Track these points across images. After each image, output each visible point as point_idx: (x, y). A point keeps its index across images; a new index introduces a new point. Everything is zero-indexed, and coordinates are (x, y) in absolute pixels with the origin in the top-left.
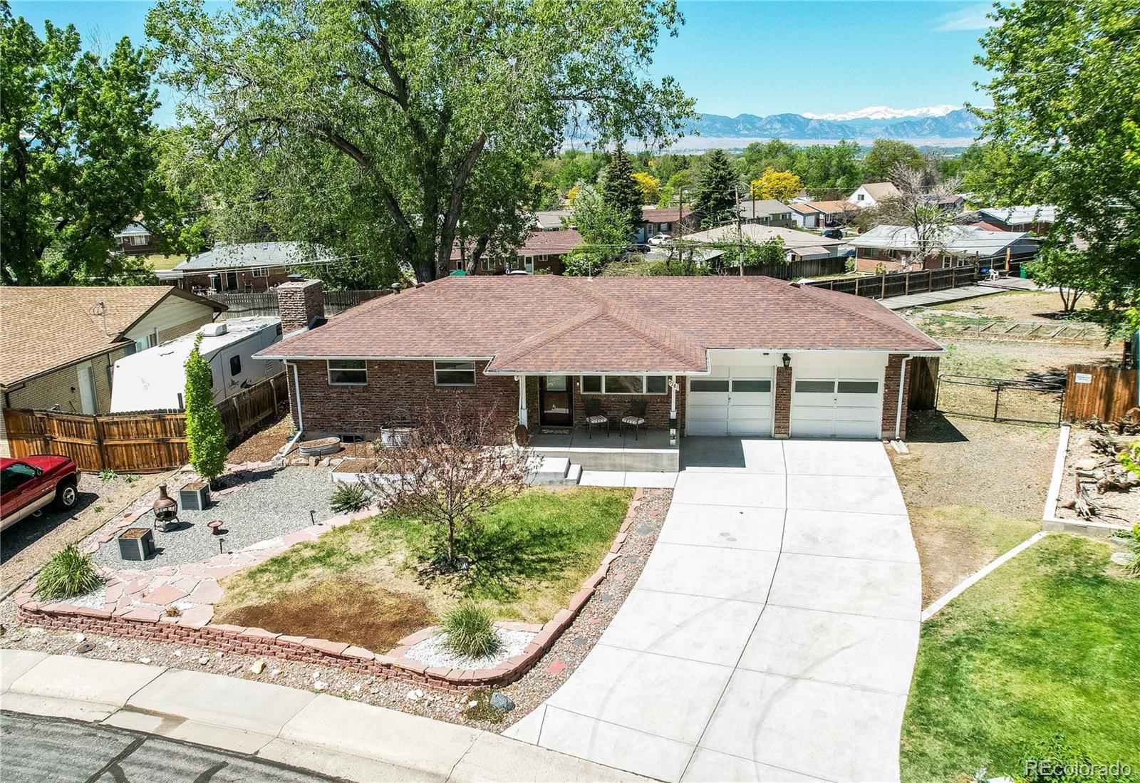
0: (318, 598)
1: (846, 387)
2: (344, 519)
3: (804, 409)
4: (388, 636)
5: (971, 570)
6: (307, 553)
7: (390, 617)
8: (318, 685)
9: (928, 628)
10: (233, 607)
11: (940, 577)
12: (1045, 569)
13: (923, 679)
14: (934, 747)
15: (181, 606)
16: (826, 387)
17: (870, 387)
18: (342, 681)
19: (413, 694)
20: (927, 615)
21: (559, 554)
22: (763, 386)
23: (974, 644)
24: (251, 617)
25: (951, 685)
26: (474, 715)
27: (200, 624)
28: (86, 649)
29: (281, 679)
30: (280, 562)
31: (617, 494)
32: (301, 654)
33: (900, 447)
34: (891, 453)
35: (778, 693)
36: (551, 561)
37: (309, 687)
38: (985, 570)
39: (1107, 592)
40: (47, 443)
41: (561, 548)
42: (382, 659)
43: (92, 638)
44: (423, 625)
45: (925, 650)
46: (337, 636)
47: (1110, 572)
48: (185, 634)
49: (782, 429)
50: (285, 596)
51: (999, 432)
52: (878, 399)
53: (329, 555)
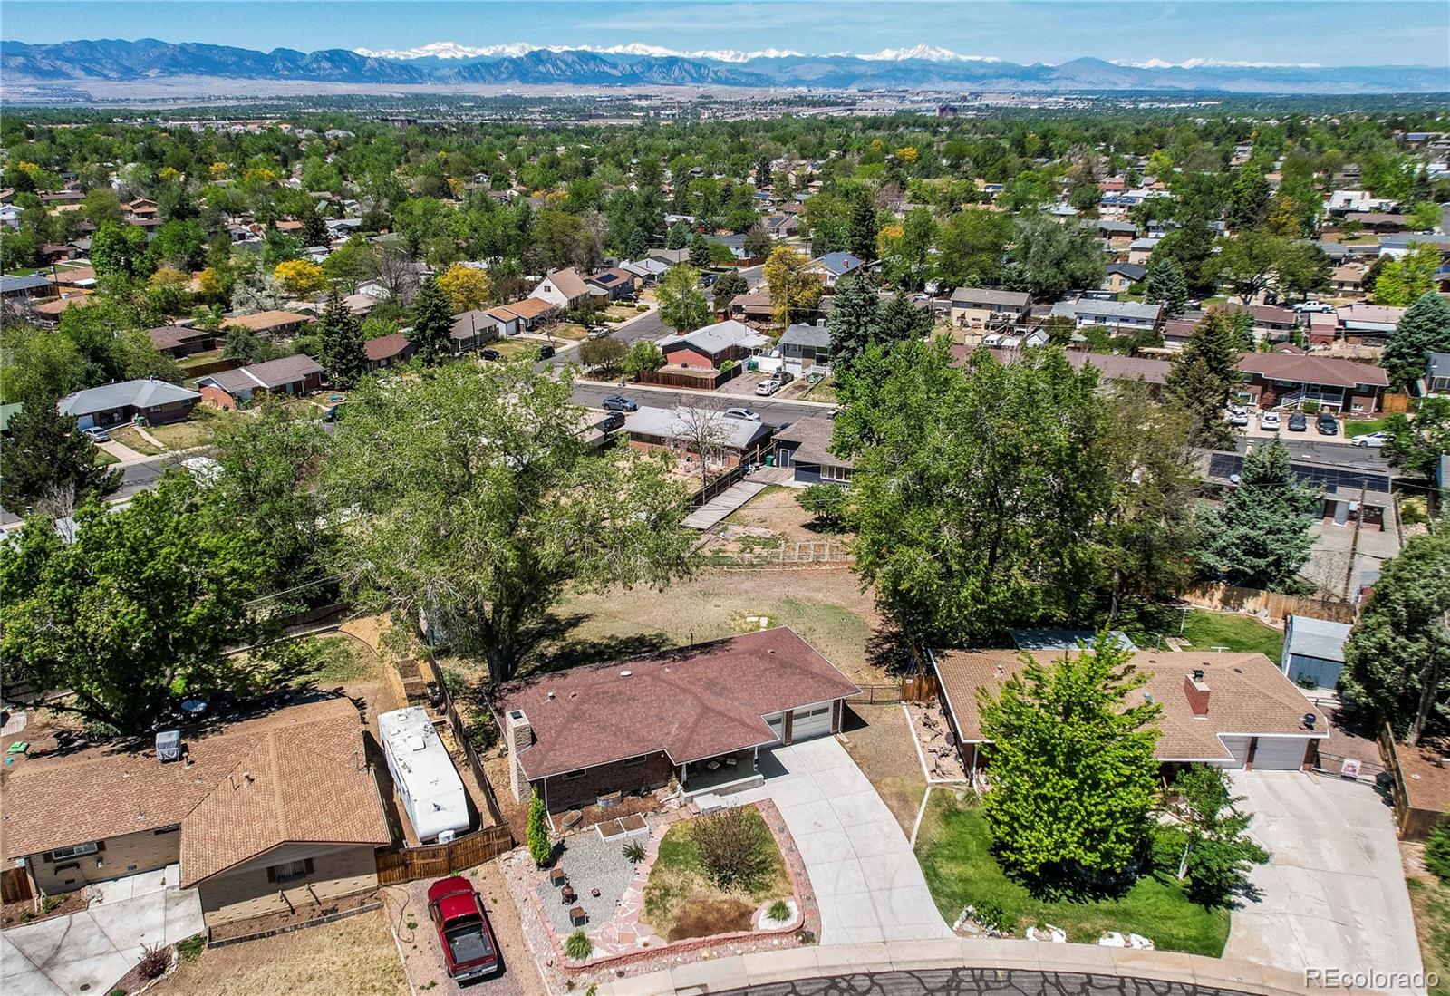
0: (694, 915)
1: (815, 713)
2: (644, 867)
3: (799, 728)
4: (743, 923)
5: (915, 817)
6: (657, 893)
7: (734, 914)
8: (739, 952)
9: (916, 851)
10: (666, 933)
11: (907, 824)
12: (938, 810)
13: (927, 875)
14: (944, 901)
15: (646, 939)
16: (806, 715)
17: (826, 710)
18: (744, 946)
19: (776, 942)
20: (912, 846)
21: (761, 857)
22: (778, 721)
23: (934, 856)
24: (680, 933)
25: (937, 875)
26: (803, 942)
27: (665, 945)
28: (621, 974)
29: (719, 955)
30: (650, 902)
31: (751, 810)
32: (718, 942)
33: (842, 736)
34: (841, 742)
35: (889, 898)
36: (764, 862)
37: (735, 954)
38: (920, 816)
39: (962, 818)
40: (407, 867)
41: (760, 853)
42: (755, 932)
43: (621, 968)
44: (751, 912)
45: (921, 863)
46: (726, 930)
47: (959, 806)
48: (659, 952)
49: (789, 740)
50: (679, 919)
51: (877, 713)
52: (830, 715)
53: (667, 891)
